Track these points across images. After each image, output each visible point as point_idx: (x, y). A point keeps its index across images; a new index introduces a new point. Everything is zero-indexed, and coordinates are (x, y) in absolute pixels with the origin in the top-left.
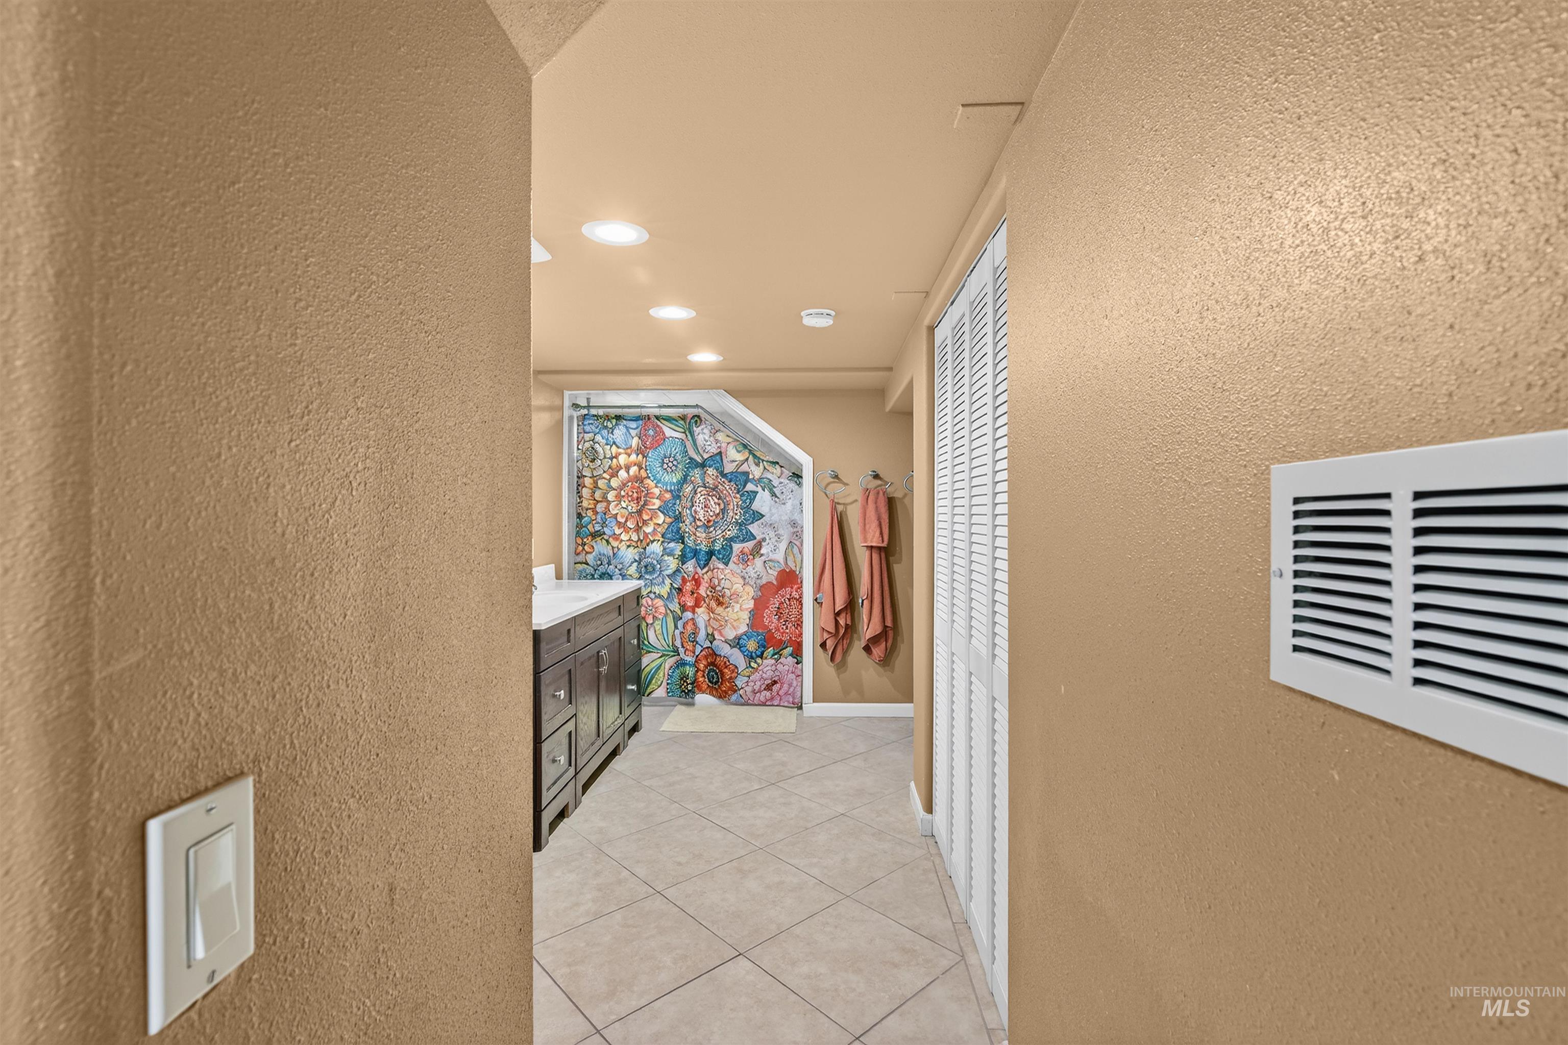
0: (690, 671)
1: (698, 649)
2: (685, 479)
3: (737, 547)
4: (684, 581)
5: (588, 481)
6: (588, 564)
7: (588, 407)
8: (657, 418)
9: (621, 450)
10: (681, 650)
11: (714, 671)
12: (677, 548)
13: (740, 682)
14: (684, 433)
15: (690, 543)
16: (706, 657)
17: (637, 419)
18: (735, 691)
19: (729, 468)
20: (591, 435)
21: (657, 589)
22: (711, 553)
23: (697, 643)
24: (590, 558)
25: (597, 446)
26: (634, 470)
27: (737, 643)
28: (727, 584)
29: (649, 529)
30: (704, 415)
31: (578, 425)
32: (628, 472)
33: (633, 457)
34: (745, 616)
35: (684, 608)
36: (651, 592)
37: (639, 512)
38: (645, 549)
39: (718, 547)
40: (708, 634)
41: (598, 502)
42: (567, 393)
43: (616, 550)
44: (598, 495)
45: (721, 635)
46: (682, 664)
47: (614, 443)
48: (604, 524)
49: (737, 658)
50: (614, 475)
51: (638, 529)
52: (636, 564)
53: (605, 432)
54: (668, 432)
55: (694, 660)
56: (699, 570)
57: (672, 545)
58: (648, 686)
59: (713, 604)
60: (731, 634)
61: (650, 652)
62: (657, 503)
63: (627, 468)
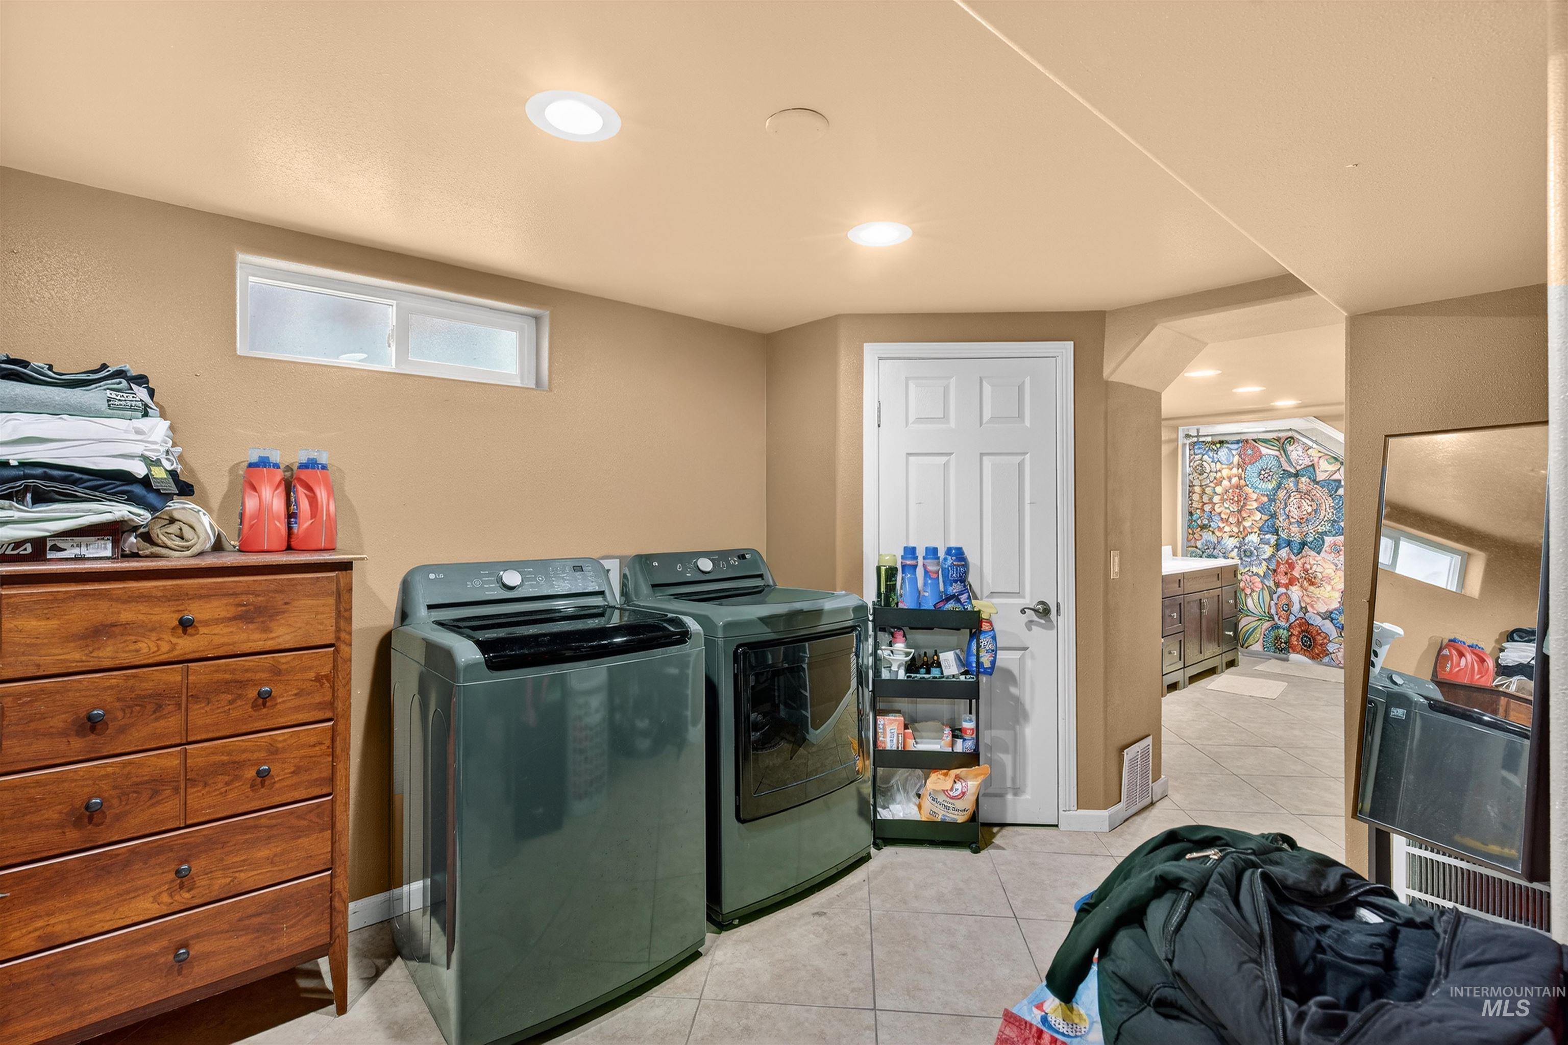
0: (1284, 633)
1: (1292, 619)
2: (1279, 486)
3: (1328, 540)
4: (1278, 564)
5: (1197, 489)
6: (1196, 547)
7: (1198, 436)
8: (1255, 441)
9: (1224, 466)
10: (1276, 618)
11: (1307, 637)
12: (1273, 539)
13: (1331, 647)
14: (1279, 451)
15: (1283, 535)
16: (1300, 625)
17: (1238, 442)
18: (1327, 655)
19: (1321, 476)
20: (1200, 456)
21: (1255, 569)
22: (1303, 544)
23: (1291, 613)
24: (1199, 544)
25: (1204, 463)
26: (1235, 480)
27: (1328, 616)
28: (1319, 569)
29: (1247, 524)
30: (1296, 436)
31: (1190, 450)
32: (1230, 481)
33: (1235, 471)
34: (1337, 596)
35: (1278, 585)
36: (1249, 570)
37: (1240, 511)
38: (1243, 539)
39: (1310, 539)
40: (1301, 608)
41: (1205, 504)
42: (1180, 429)
43: (1220, 539)
44: (1205, 499)
45: (1312, 606)
46: (1276, 627)
47: (1218, 461)
48: (1210, 519)
49: (1328, 627)
50: (1219, 483)
51: (1239, 523)
52: (1236, 550)
53: (1211, 454)
54: (1264, 451)
55: (1288, 625)
56: (1293, 557)
57: (1268, 536)
58: (1246, 641)
59: (1306, 584)
60: (1323, 609)
61: (1247, 616)
62: (1255, 505)
63: (1230, 479)
